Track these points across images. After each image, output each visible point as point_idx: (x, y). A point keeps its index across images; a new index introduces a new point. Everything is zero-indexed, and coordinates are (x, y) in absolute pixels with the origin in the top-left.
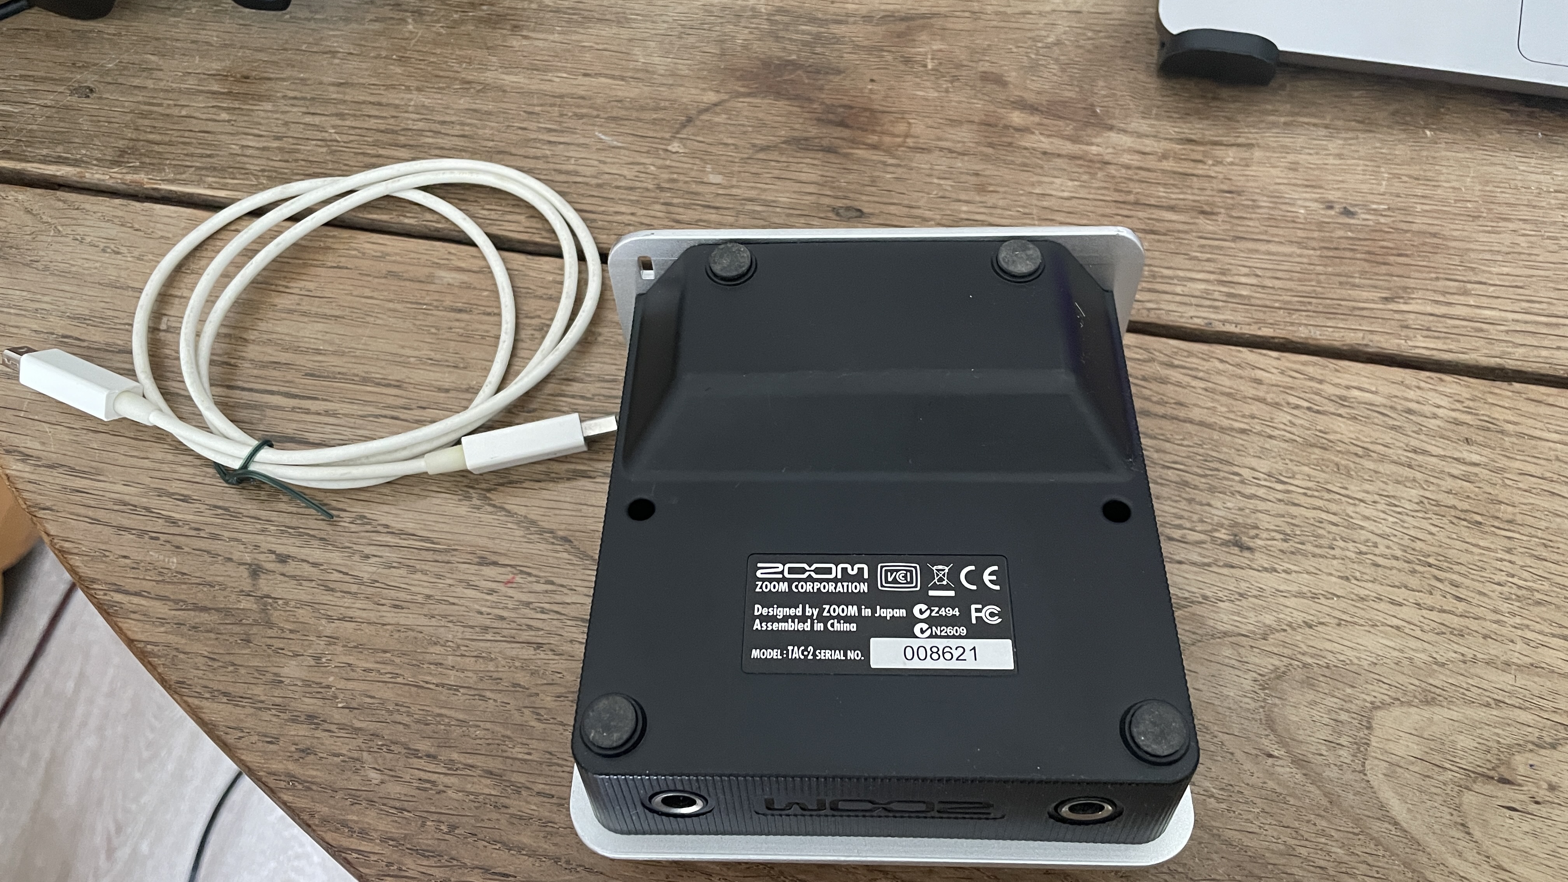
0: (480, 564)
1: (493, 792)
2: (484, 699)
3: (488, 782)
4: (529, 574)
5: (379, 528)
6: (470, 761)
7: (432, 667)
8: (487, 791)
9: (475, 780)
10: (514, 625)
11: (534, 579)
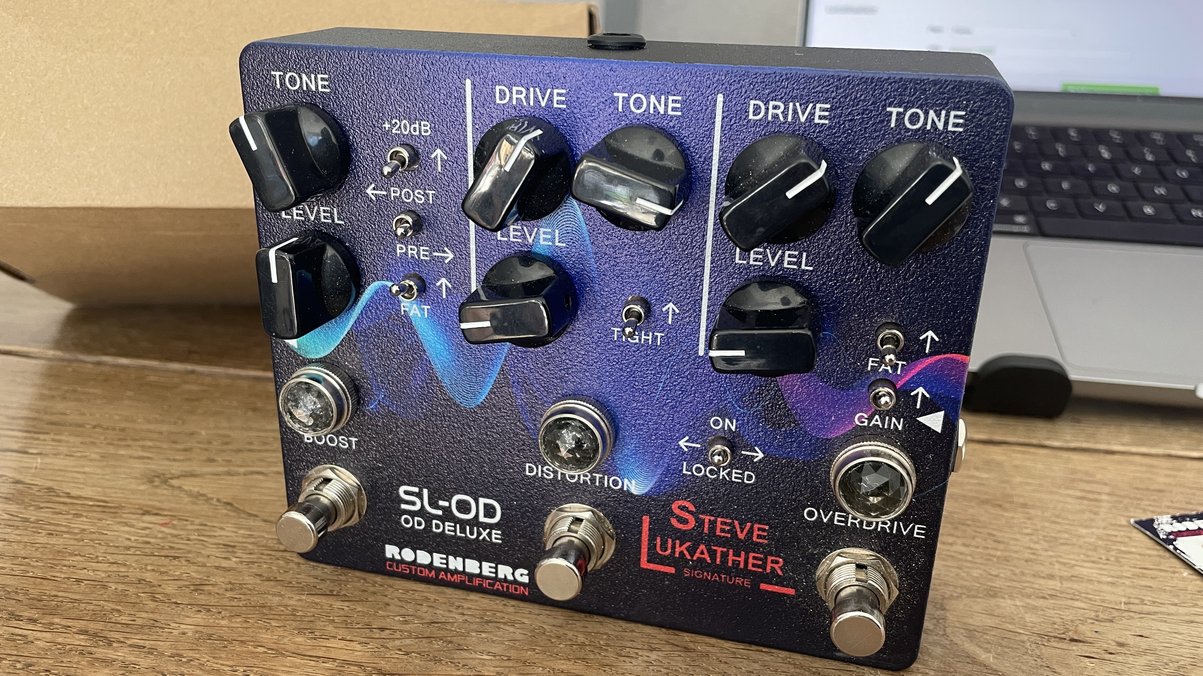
0: (143, 514)
1: (83, 644)
2: (105, 587)
3: (82, 637)
4: (187, 520)
5: (61, 494)
6: (69, 624)
7: (64, 568)
8: (77, 643)
9: (68, 635)
10: (157, 546)
11: (189, 523)
